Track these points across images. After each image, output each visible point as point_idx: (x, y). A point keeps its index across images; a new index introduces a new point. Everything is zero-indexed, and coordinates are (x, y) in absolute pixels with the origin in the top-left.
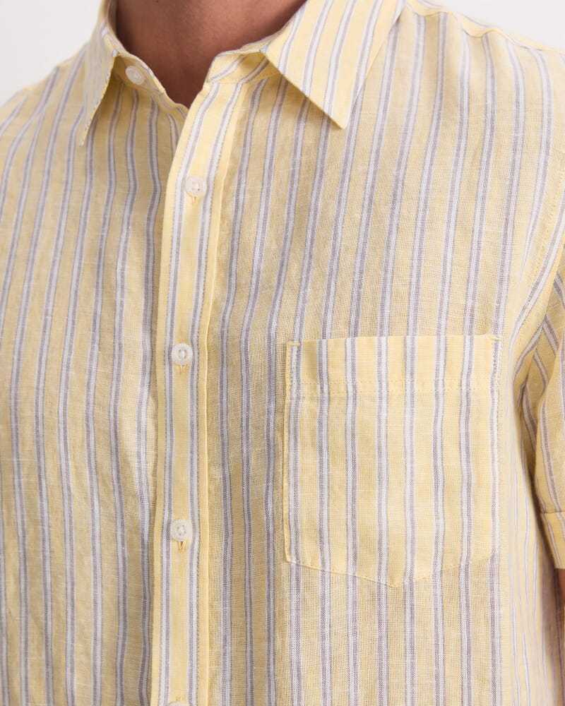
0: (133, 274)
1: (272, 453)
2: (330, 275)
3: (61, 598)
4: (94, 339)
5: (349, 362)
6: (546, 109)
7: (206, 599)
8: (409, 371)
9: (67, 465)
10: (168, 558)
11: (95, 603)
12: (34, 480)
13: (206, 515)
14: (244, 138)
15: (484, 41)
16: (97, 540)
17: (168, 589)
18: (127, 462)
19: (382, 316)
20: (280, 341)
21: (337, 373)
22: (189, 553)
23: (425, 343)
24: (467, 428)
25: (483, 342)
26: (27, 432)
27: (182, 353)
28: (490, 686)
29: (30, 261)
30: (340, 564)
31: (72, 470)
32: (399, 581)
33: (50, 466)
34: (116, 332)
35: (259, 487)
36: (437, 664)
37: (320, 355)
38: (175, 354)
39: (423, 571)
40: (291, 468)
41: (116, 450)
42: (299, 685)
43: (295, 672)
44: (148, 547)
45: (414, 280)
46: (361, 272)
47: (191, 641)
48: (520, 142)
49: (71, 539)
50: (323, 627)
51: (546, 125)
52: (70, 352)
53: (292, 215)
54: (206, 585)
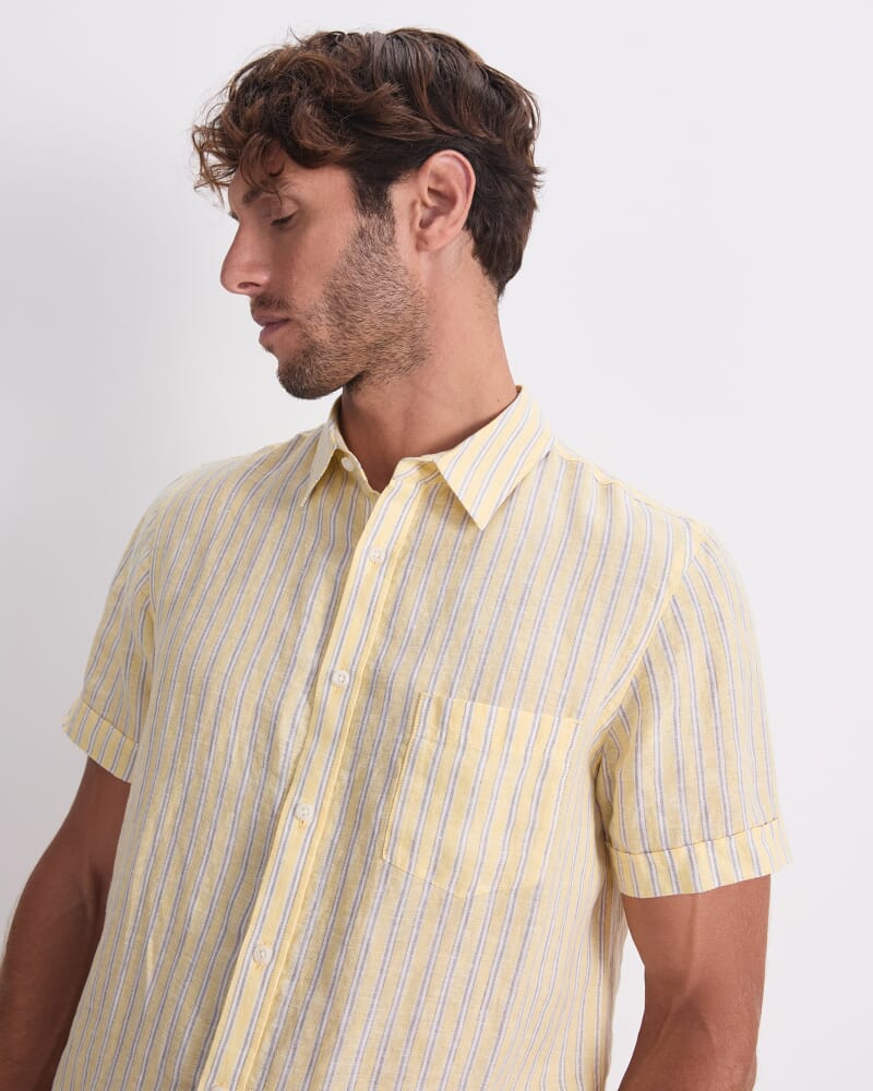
0: (318, 608)
1: (391, 772)
2: (464, 648)
3: (203, 839)
4: (277, 650)
5: (466, 720)
6: (646, 553)
7: (309, 870)
8: (509, 737)
9: (234, 738)
10: (289, 830)
11: (228, 849)
12: (207, 744)
13: (327, 804)
14: (420, 526)
15: (609, 489)
16: (240, 802)
17: (282, 854)
18: (277, 748)
19: (496, 691)
20: (417, 690)
21: (455, 726)
22: (306, 830)
23: (525, 717)
24: (541, 785)
25: (568, 723)
26: (211, 706)
27: (342, 677)
28: (510, 986)
29: (245, 578)
30: (422, 871)
31: (236, 745)
32: (463, 894)
33: (221, 737)
34: (295, 648)
35: (374, 796)
36: (474, 963)
37: (446, 709)
38: (335, 678)
39: (483, 889)
40: (404, 787)
41: (272, 737)
42: (365, 958)
43: (365, 947)
44: (276, 817)
45: (525, 668)
46: (487, 653)
47: (288, 900)
48: (622, 576)
49: (222, 797)
50: (396, 915)
51: (643, 566)
52: (258, 654)
53: (443, 593)
54: (312, 859)
